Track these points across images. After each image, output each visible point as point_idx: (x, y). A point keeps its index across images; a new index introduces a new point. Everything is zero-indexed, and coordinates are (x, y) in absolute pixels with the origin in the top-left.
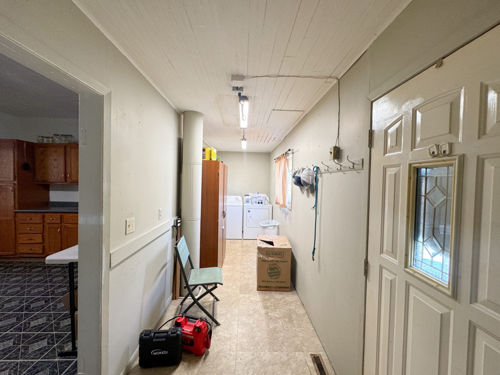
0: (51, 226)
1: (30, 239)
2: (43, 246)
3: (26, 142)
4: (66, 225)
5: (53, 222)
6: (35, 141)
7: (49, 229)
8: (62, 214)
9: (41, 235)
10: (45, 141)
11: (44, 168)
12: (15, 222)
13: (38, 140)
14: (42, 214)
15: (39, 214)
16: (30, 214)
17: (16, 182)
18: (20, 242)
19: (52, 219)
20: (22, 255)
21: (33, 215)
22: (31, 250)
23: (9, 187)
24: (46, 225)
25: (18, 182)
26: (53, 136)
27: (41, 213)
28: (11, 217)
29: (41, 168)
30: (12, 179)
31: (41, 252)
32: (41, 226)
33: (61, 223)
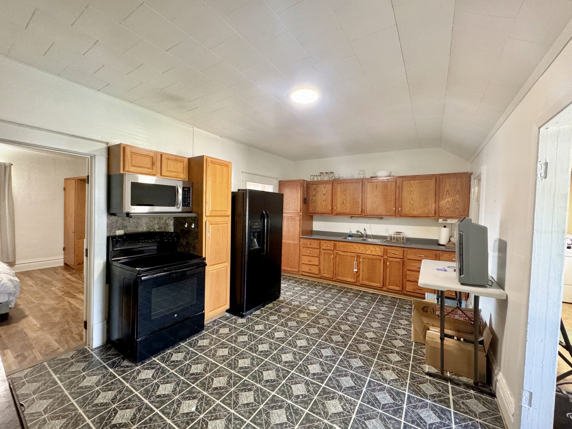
0: (326, 251)
1: (310, 261)
2: (319, 269)
3: (306, 181)
4: (338, 252)
5: (328, 248)
6: (309, 180)
7: (324, 254)
8: (335, 242)
9: (318, 258)
10: (315, 179)
11: (315, 202)
12: (300, 245)
13: (311, 179)
14: (319, 241)
15: (316, 241)
16: (310, 240)
17: (301, 214)
18: (302, 262)
19: (327, 246)
20: (303, 273)
21: (312, 241)
22: (310, 270)
23: (296, 217)
24: (321, 250)
25: (302, 213)
26: (319, 174)
27: (318, 239)
28: (296, 242)
29: (313, 202)
30: (299, 212)
31: (317, 273)
32: (318, 251)
33: (333, 250)
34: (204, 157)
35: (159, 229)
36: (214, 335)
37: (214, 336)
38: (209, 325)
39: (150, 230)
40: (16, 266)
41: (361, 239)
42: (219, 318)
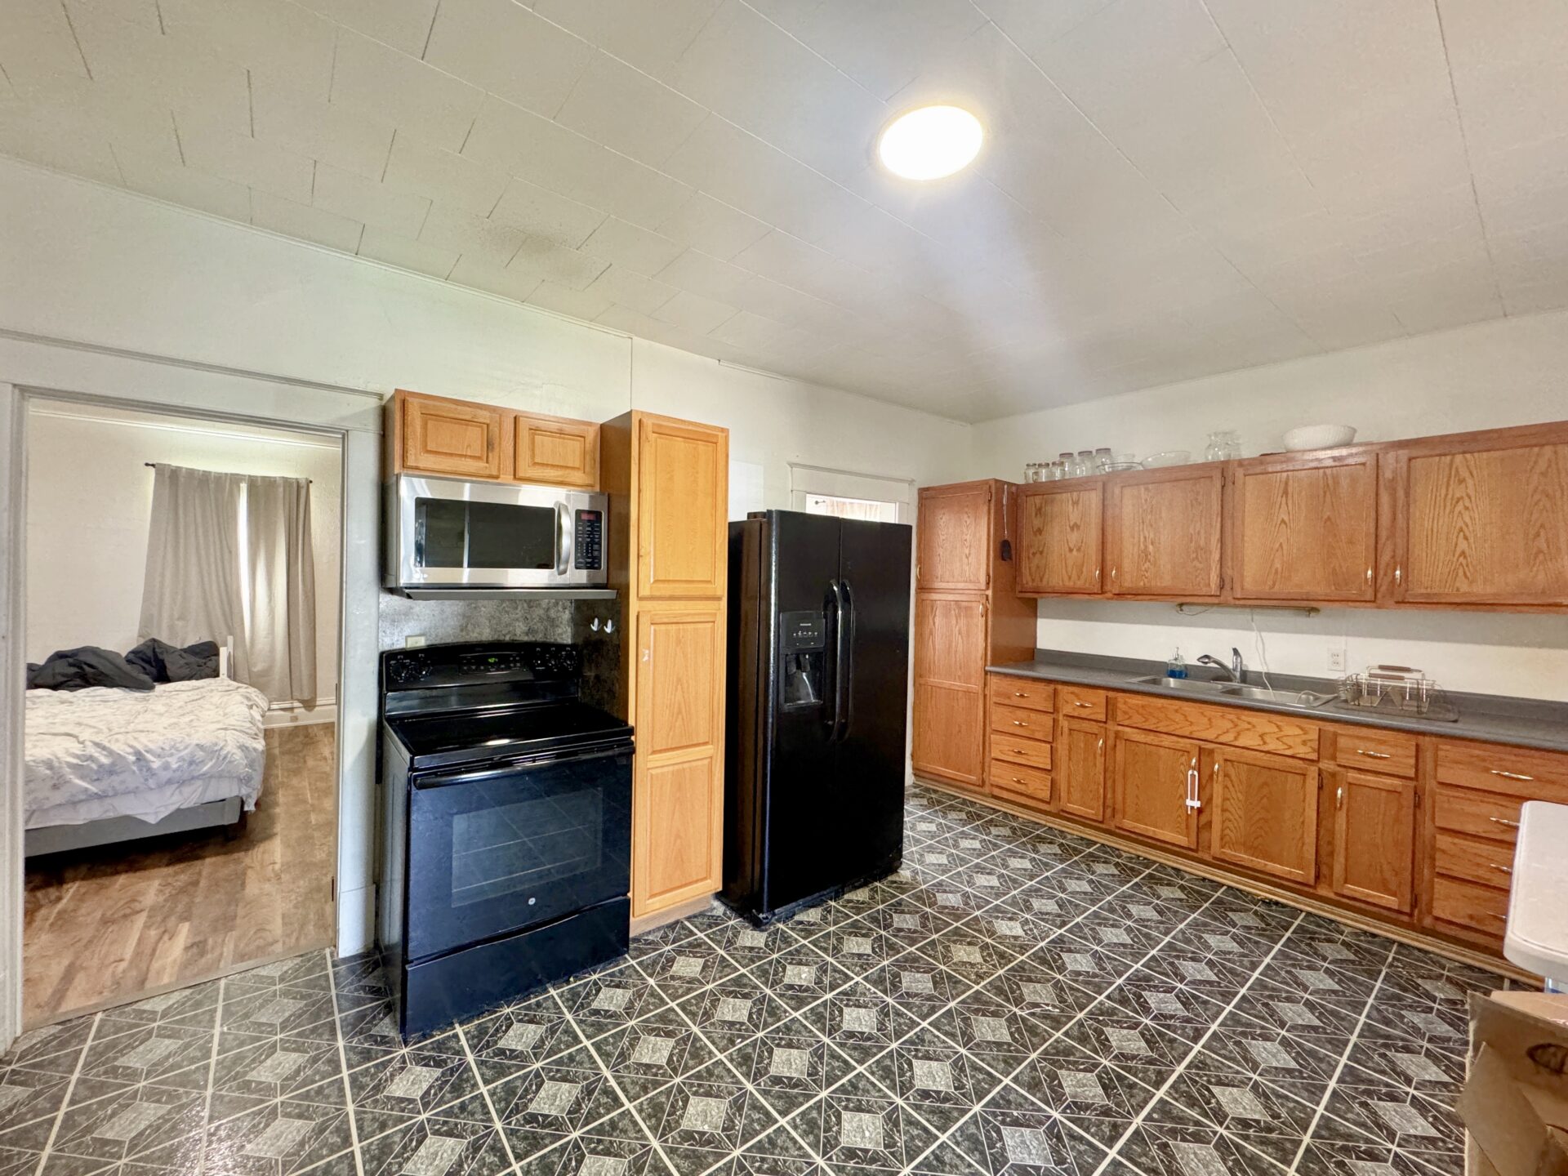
0: (1076, 725)
1: (1020, 752)
2: (1053, 781)
3: (1008, 483)
4: (1120, 728)
5: (1084, 713)
6: (1021, 481)
7: (1070, 734)
8: (1111, 694)
9: (1049, 746)
10: (1044, 476)
11: (1041, 553)
12: (985, 696)
13: (1026, 476)
14: (1052, 686)
15: (1041, 686)
16: (1020, 683)
17: (990, 593)
18: (993, 755)
19: (1082, 706)
20: (997, 792)
21: (1029, 684)
22: (1019, 782)
23: (974, 604)
24: (1061, 718)
25: (994, 592)
26: (1057, 459)
27: (1049, 681)
28: (976, 686)
29: (1034, 554)
30: (984, 587)
31: (1046, 795)
32: (1047, 720)
33: (1105, 723)
34: (633, 415)
35: (527, 634)
36: (651, 976)
37: (651, 981)
38: (650, 938)
39: (502, 638)
40: (317, 709)
41: (1219, 685)
42: (689, 919)
